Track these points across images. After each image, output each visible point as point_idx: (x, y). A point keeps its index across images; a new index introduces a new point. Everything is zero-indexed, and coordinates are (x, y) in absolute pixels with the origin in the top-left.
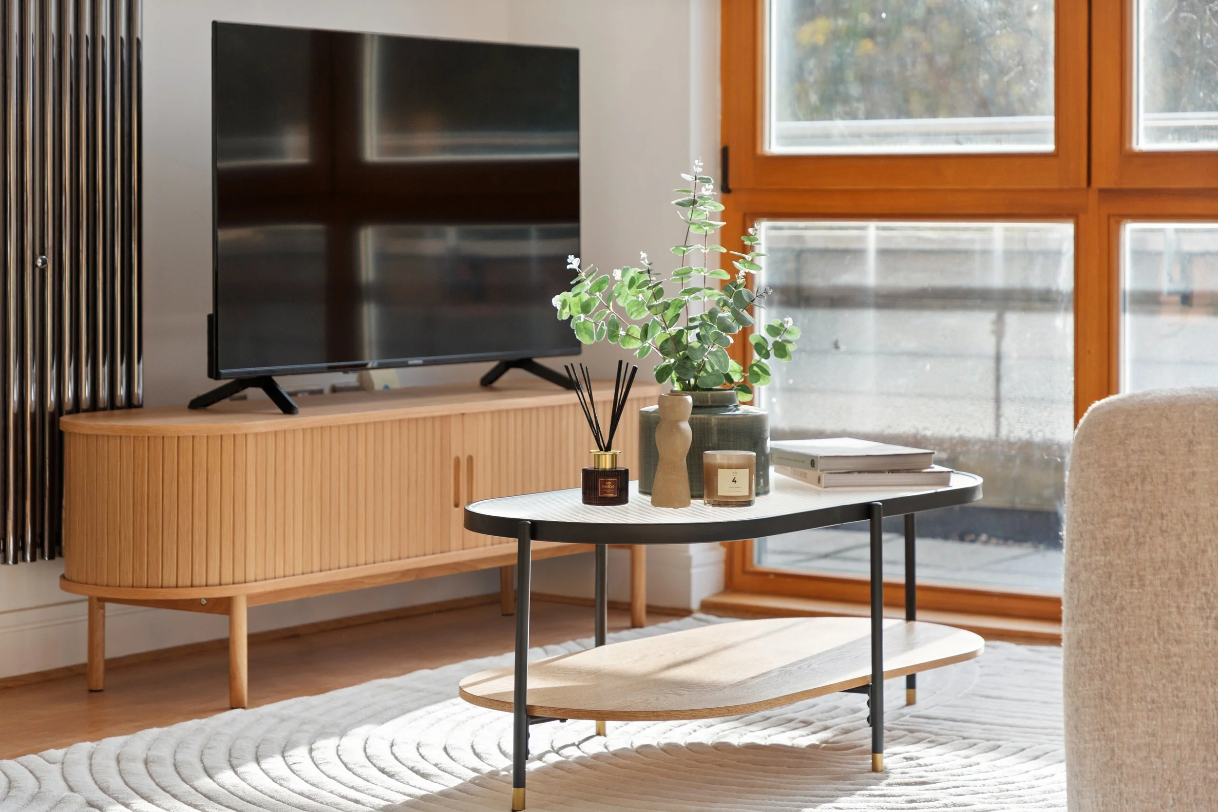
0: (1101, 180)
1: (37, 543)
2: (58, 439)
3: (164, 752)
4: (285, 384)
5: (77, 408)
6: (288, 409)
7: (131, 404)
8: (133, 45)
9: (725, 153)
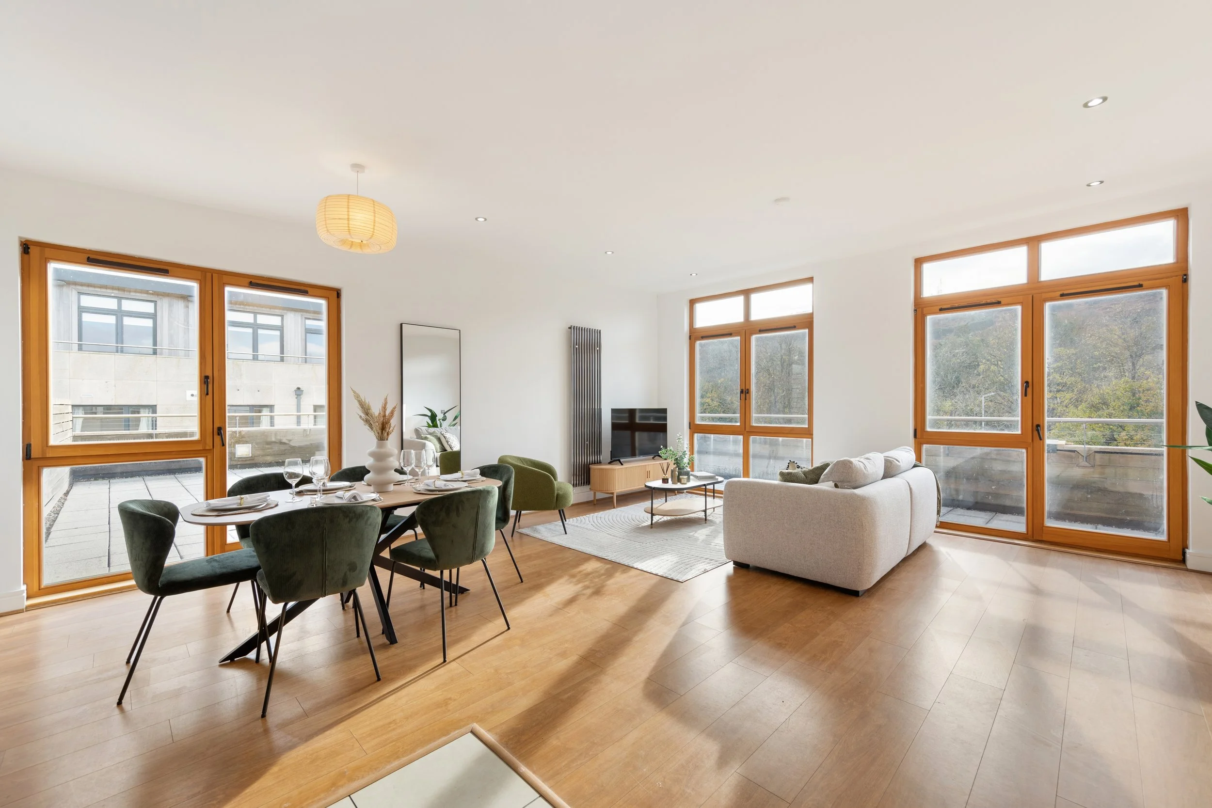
0: (747, 430)
1: (587, 483)
2: (589, 469)
3: (603, 516)
4: (621, 460)
5: (592, 464)
6: (622, 464)
7: (600, 463)
8: (600, 409)
9: (690, 423)
